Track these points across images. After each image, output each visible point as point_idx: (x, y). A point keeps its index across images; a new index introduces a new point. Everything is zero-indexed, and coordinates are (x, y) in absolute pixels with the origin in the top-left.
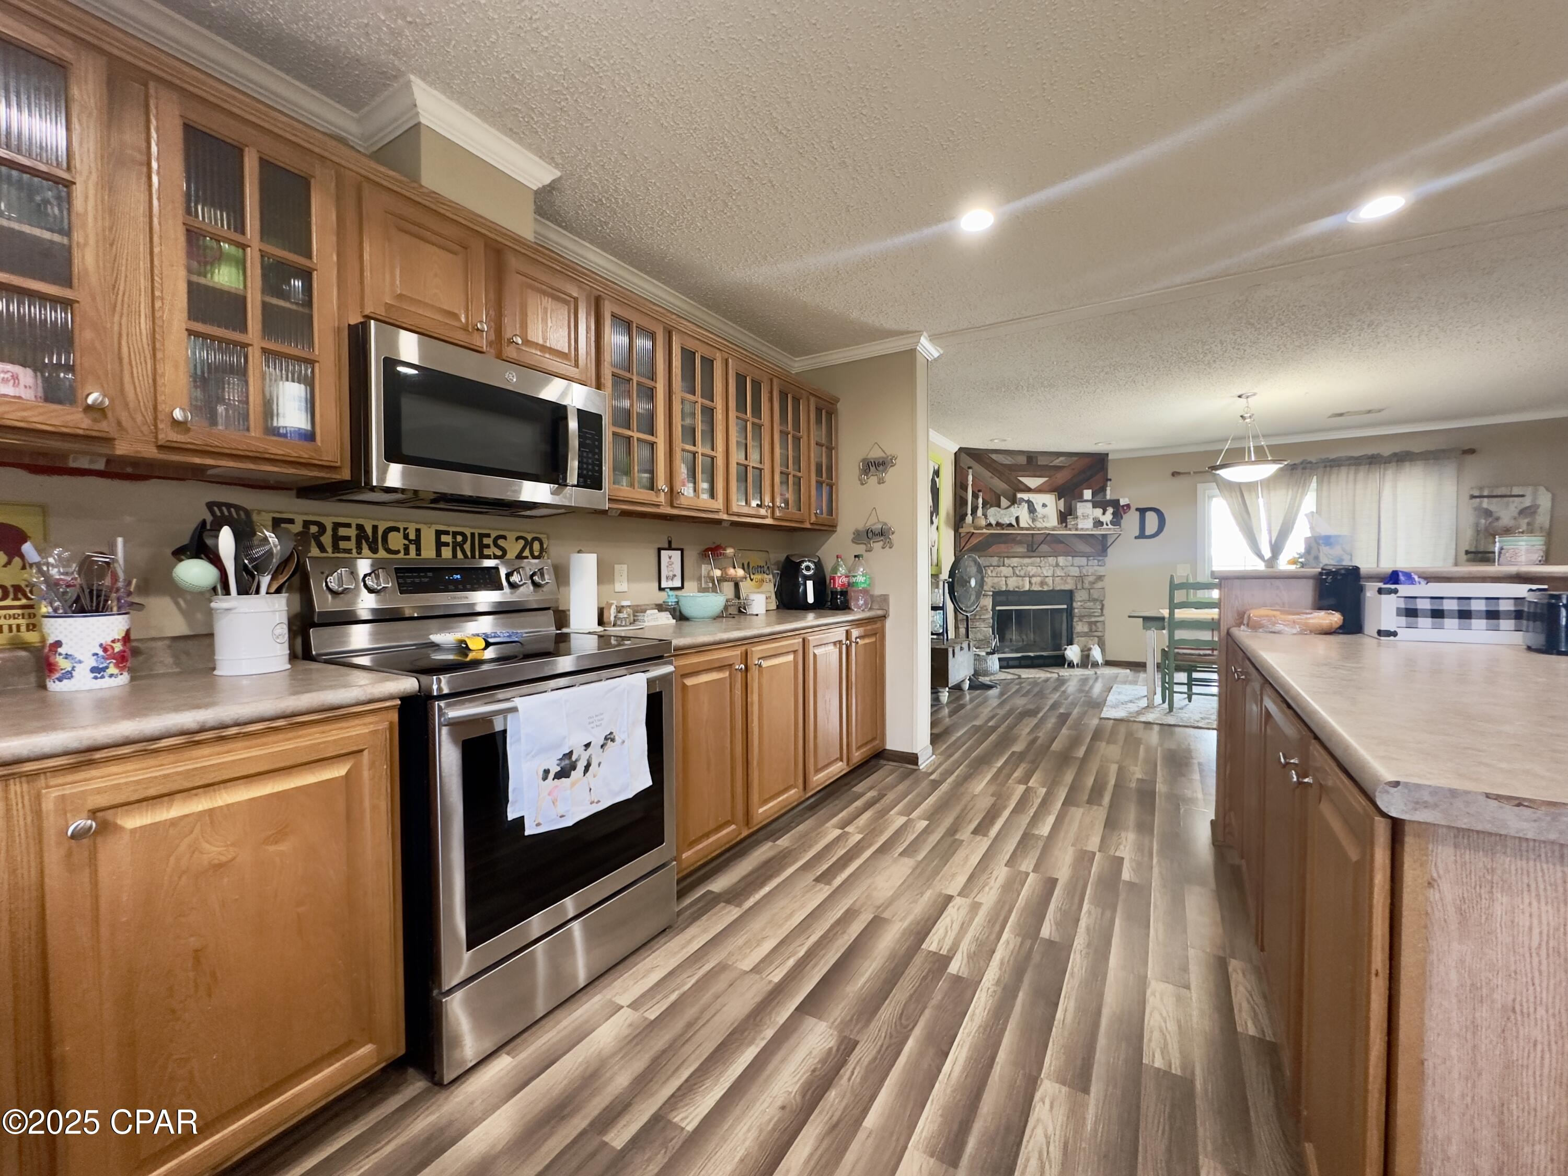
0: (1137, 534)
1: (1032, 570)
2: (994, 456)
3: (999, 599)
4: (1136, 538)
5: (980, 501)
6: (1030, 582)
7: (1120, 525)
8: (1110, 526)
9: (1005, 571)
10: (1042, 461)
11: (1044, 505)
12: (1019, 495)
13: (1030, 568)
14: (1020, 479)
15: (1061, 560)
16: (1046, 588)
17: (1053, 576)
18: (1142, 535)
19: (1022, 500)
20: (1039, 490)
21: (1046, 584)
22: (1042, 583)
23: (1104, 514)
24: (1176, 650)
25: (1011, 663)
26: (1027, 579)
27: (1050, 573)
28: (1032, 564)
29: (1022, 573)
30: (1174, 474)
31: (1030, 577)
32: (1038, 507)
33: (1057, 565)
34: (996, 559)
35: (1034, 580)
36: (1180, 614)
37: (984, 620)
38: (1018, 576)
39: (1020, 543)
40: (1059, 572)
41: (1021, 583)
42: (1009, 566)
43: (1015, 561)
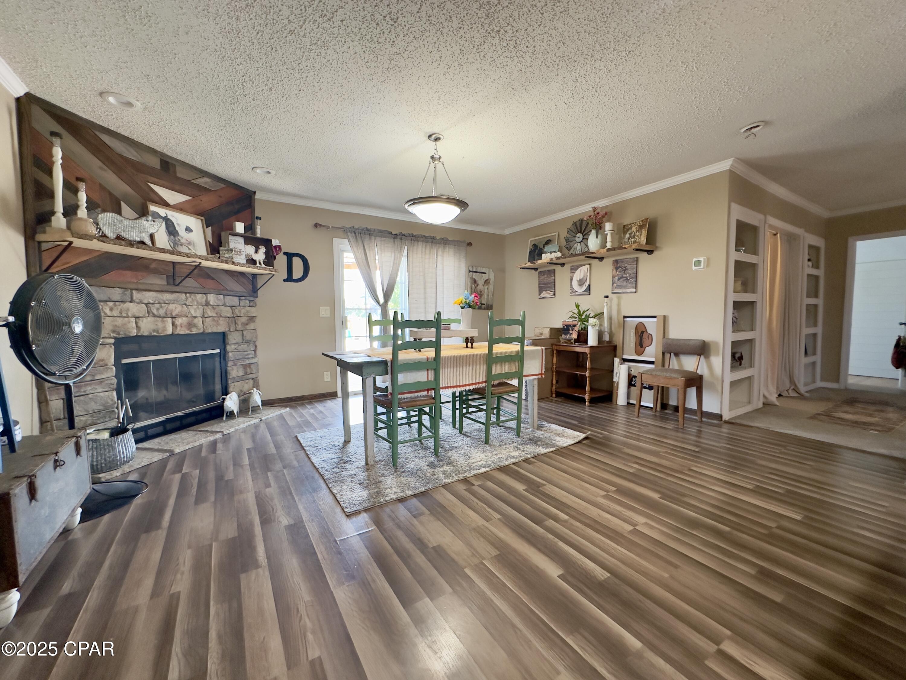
0: (286, 277)
1: (176, 309)
2: (106, 138)
3: (126, 348)
4: (284, 280)
5: (83, 197)
6: (173, 324)
7: (272, 265)
8: (263, 265)
9: (133, 308)
10: (181, 173)
12: (153, 208)
13: (172, 306)
14: (152, 186)
15: (212, 298)
16: (195, 331)
17: (203, 317)
18: (290, 279)
19: (156, 216)
20: (180, 208)
21: (195, 326)
22: (190, 325)
23: (256, 252)
24: (400, 396)
25: (151, 432)
26: (170, 320)
27: (199, 313)
28: (175, 302)
29: (162, 312)
30: (316, 225)
31: (172, 318)
33: (207, 304)
34: (118, 291)
35: (179, 321)
36: (404, 356)
37: (101, 381)
38: (154, 316)
39: (156, 272)
40: (210, 312)
41: (160, 325)
42: (141, 302)
43: (149, 297)
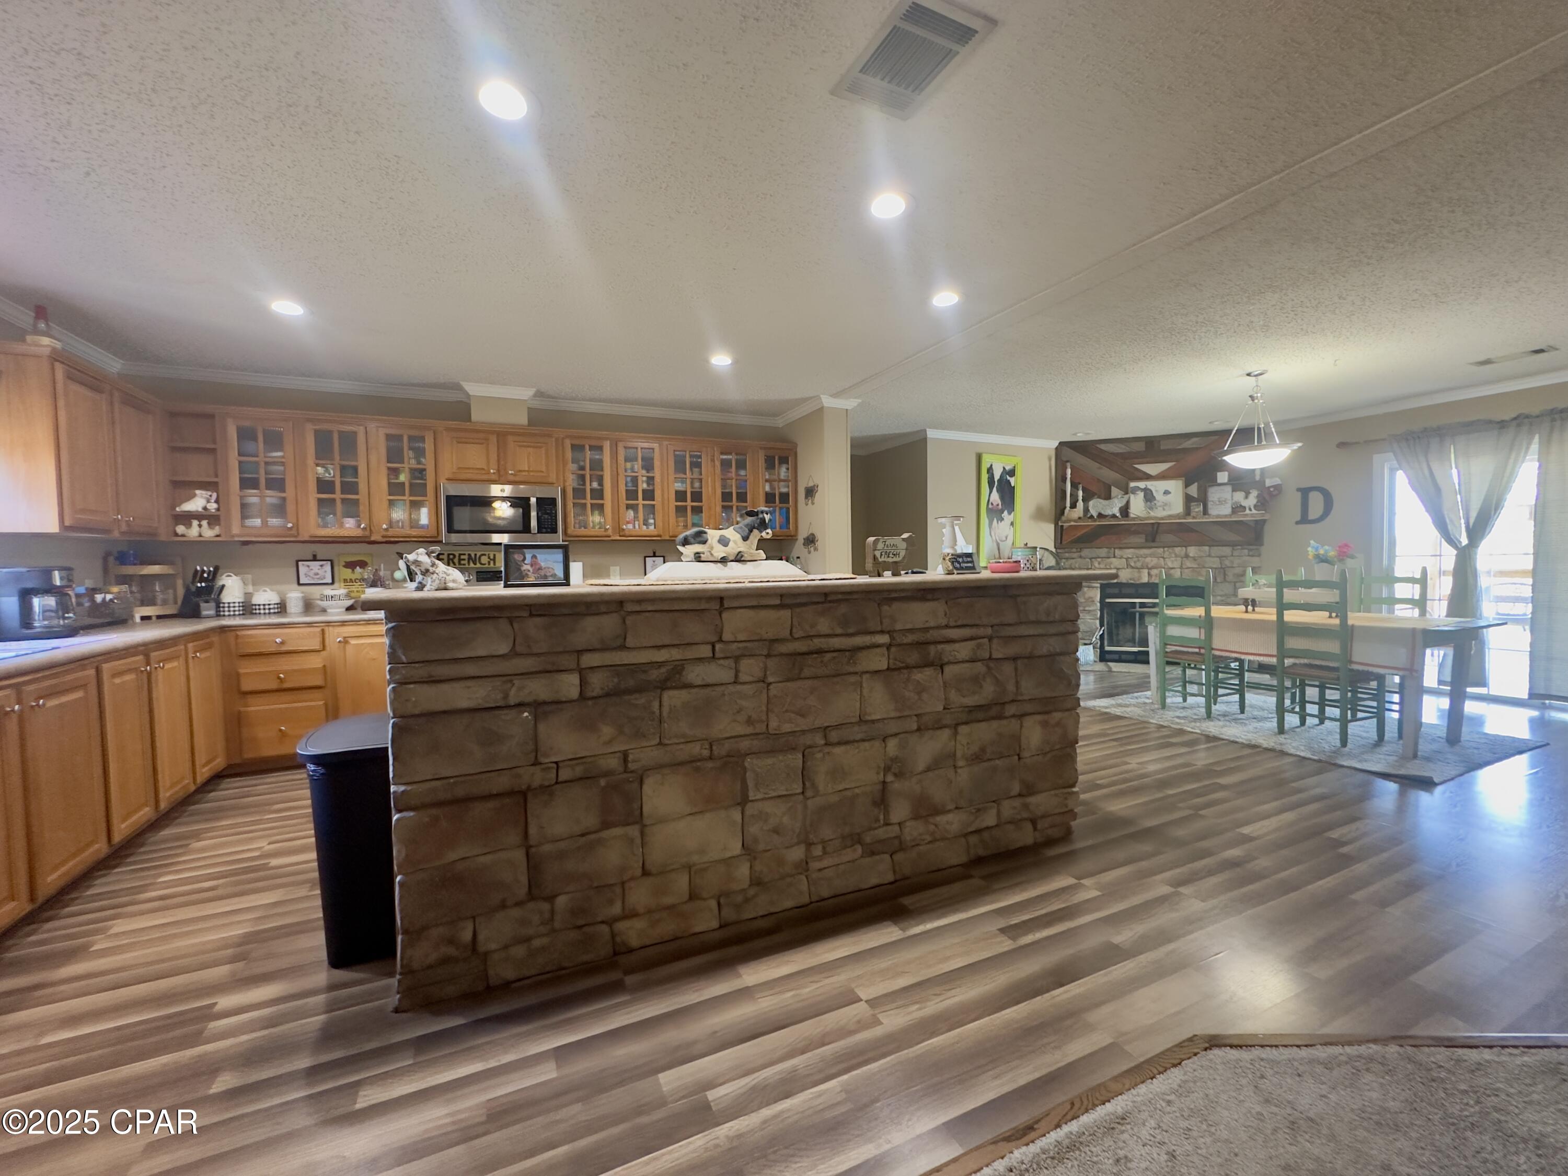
0: (1298, 518)
1: (1151, 561)
2: (1103, 447)
3: (1109, 591)
4: (1297, 523)
5: (1080, 493)
6: (1149, 574)
7: (1271, 509)
8: (1254, 511)
9: (1115, 562)
10: (1164, 446)
11: (1167, 493)
12: (1132, 484)
13: (1148, 559)
14: (1136, 466)
15: (1192, 551)
17: (1181, 568)
18: (1304, 519)
19: (1138, 488)
20: (1162, 477)
23: (1246, 497)
25: (1123, 657)
26: (1146, 571)
27: (1176, 565)
28: (1151, 555)
29: (1139, 565)
30: (1342, 445)
31: (1149, 569)
32: (1159, 496)
33: (1187, 556)
34: (1106, 550)
35: (1154, 572)
37: (1089, 611)
38: (1133, 568)
39: (1136, 533)
40: (1189, 564)
41: (1136, 575)
42: (1121, 557)
43: (1129, 553)
